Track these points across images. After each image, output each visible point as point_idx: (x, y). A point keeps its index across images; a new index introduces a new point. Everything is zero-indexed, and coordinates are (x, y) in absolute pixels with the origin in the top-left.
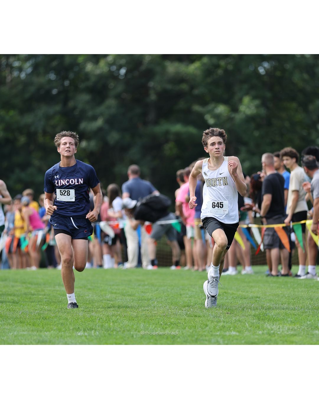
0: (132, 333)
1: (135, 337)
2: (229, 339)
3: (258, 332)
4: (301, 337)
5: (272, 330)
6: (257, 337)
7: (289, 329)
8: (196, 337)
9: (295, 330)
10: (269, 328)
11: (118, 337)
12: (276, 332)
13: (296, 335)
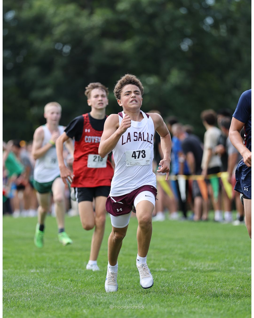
0: (76, 270)
1: (79, 273)
2: (159, 275)
3: (183, 268)
4: (219, 273)
5: (195, 266)
6: (182, 272)
7: (209, 266)
8: (131, 273)
9: (214, 267)
10: (193, 264)
11: (65, 273)
12: (198, 268)
13: (215, 271)
